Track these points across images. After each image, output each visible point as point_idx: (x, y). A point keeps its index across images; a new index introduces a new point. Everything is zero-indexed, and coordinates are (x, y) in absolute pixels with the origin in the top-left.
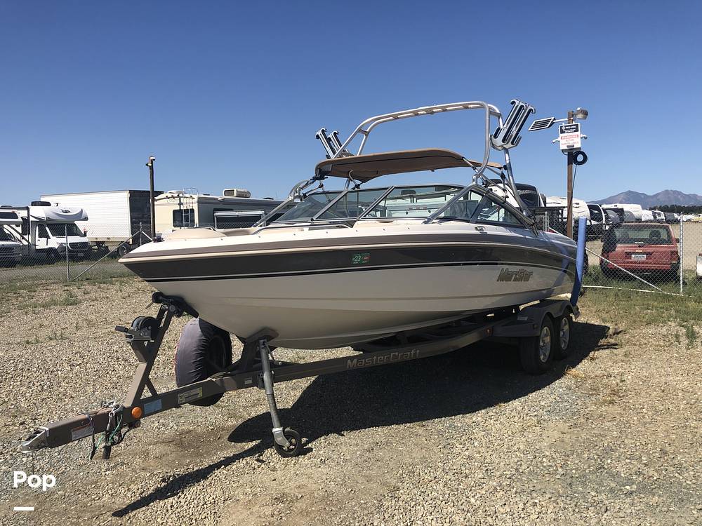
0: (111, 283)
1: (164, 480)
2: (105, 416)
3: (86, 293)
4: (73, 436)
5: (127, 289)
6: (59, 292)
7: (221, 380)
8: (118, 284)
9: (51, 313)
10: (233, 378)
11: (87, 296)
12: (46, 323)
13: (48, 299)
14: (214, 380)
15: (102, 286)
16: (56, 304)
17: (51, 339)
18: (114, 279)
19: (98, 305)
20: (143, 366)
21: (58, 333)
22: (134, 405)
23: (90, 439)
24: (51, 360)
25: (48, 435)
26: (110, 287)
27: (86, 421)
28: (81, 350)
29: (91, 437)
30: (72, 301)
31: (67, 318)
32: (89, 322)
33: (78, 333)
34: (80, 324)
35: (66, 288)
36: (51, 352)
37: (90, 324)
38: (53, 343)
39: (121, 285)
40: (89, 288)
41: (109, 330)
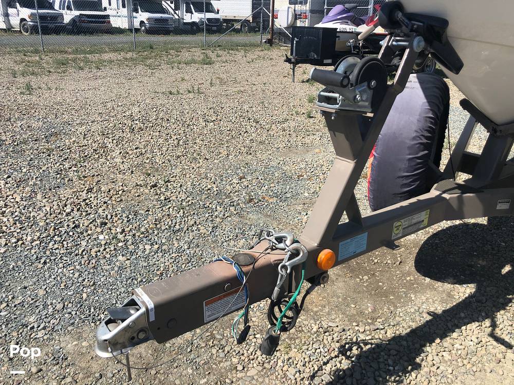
0: (237, 50)
1: (343, 351)
2: (271, 269)
3: (218, 56)
4: (207, 314)
5: (250, 56)
6: (198, 54)
7: (460, 199)
8: (243, 52)
9: (191, 69)
10: (478, 197)
11: (219, 59)
12: (186, 78)
13: (190, 58)
14: (446, 196)
15: (230, 52)
16: (195, 63)
17: (189, 92)
18: (239, 48)
19: (228, 66)
20: (346, 166)
21: (196, 88)
22: (322, 245)
23: (238, 316)
24: (188, 113)
25: (152, 318)
26: (237, 53)
27: (234, 282)
28: (215, 105)
29: (242, 312)
30: (208, 62)
31: (203, 75)
32: (221, 80)
33: (213, 89)
34: (214, 82)
35: (203, 51)
36: (189, 104)
37: (222, 82)
38: (191, 96)
39: (245, 52)
40: (220, 52)
41: (238, 89)
